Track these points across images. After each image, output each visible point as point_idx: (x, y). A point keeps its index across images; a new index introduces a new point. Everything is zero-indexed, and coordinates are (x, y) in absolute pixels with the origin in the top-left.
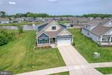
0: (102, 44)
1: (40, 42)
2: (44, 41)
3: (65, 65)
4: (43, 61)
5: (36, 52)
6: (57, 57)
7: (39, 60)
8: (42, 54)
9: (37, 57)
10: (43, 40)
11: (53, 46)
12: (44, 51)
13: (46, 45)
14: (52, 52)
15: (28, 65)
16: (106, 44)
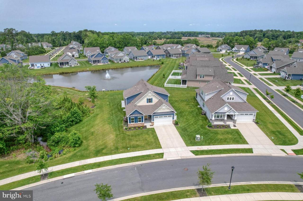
0: (216, 123)
1: (132, 120)
2: (136, 120)
3: (161, 148)
4: (138, 143)
5: (129, 133)
6: (153, 140)
7: (134, 143)
8: (136, 136)
9: (130, 140)
10: (136, 118)
11: (148, 125)
12: (138, 132)
13: (139, 124)
14: (147, 134)
15: (123, 148)
16: (221, 123)
